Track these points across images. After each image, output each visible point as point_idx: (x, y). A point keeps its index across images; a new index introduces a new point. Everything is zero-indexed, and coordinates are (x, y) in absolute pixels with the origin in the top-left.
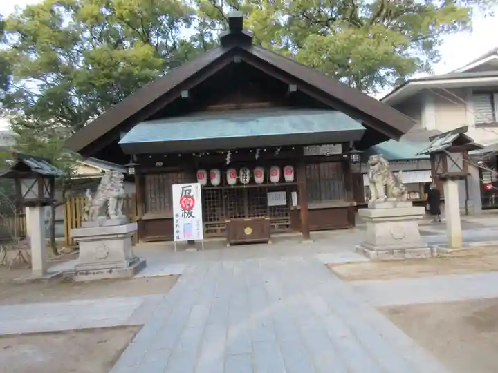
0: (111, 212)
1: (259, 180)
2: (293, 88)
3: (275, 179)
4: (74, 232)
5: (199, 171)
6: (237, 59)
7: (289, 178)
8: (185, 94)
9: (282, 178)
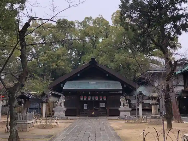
0: (62, 105)
1: (97, 99)
2: (107, 75)
3: (101, 99)
4: (54, 109)
5: (81, 96)
6: (93, 67)
7: (105, 99)
8: (79, 75)
9: (103, 99)
